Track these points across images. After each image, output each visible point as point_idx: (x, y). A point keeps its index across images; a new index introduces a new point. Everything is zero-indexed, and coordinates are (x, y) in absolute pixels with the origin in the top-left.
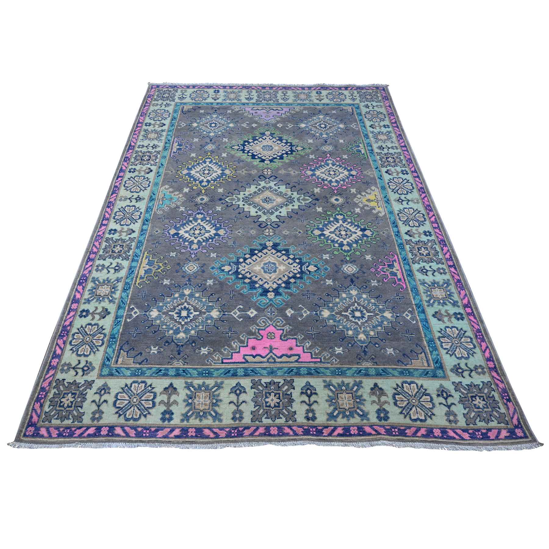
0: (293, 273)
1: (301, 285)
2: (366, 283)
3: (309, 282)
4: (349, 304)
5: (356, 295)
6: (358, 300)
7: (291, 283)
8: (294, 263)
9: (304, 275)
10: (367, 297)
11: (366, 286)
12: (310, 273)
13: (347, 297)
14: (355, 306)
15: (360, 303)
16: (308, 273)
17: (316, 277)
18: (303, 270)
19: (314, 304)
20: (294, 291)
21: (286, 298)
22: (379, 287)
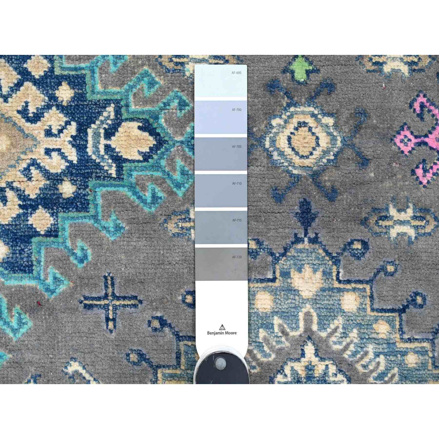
0: (47, 174)
1: (80, 243)
2: (364, 222)
3: (118, 228)
4: (279, 352)
5: (315, 301)
6: (322, 326)
7: (37, 234)
8: (48, 107)
9: (91, 183)
10: (362, 309)
11: (365, 244)
12: (119, 169)
13: (274, 313)
14: (304, 361)
15: (326, 340)
16: (113, 172)
17: (148, 196)
18: (90, 150)
19: (134, 357)
20: (50, 280)
21: (14, 323)
22: (421, 244)
